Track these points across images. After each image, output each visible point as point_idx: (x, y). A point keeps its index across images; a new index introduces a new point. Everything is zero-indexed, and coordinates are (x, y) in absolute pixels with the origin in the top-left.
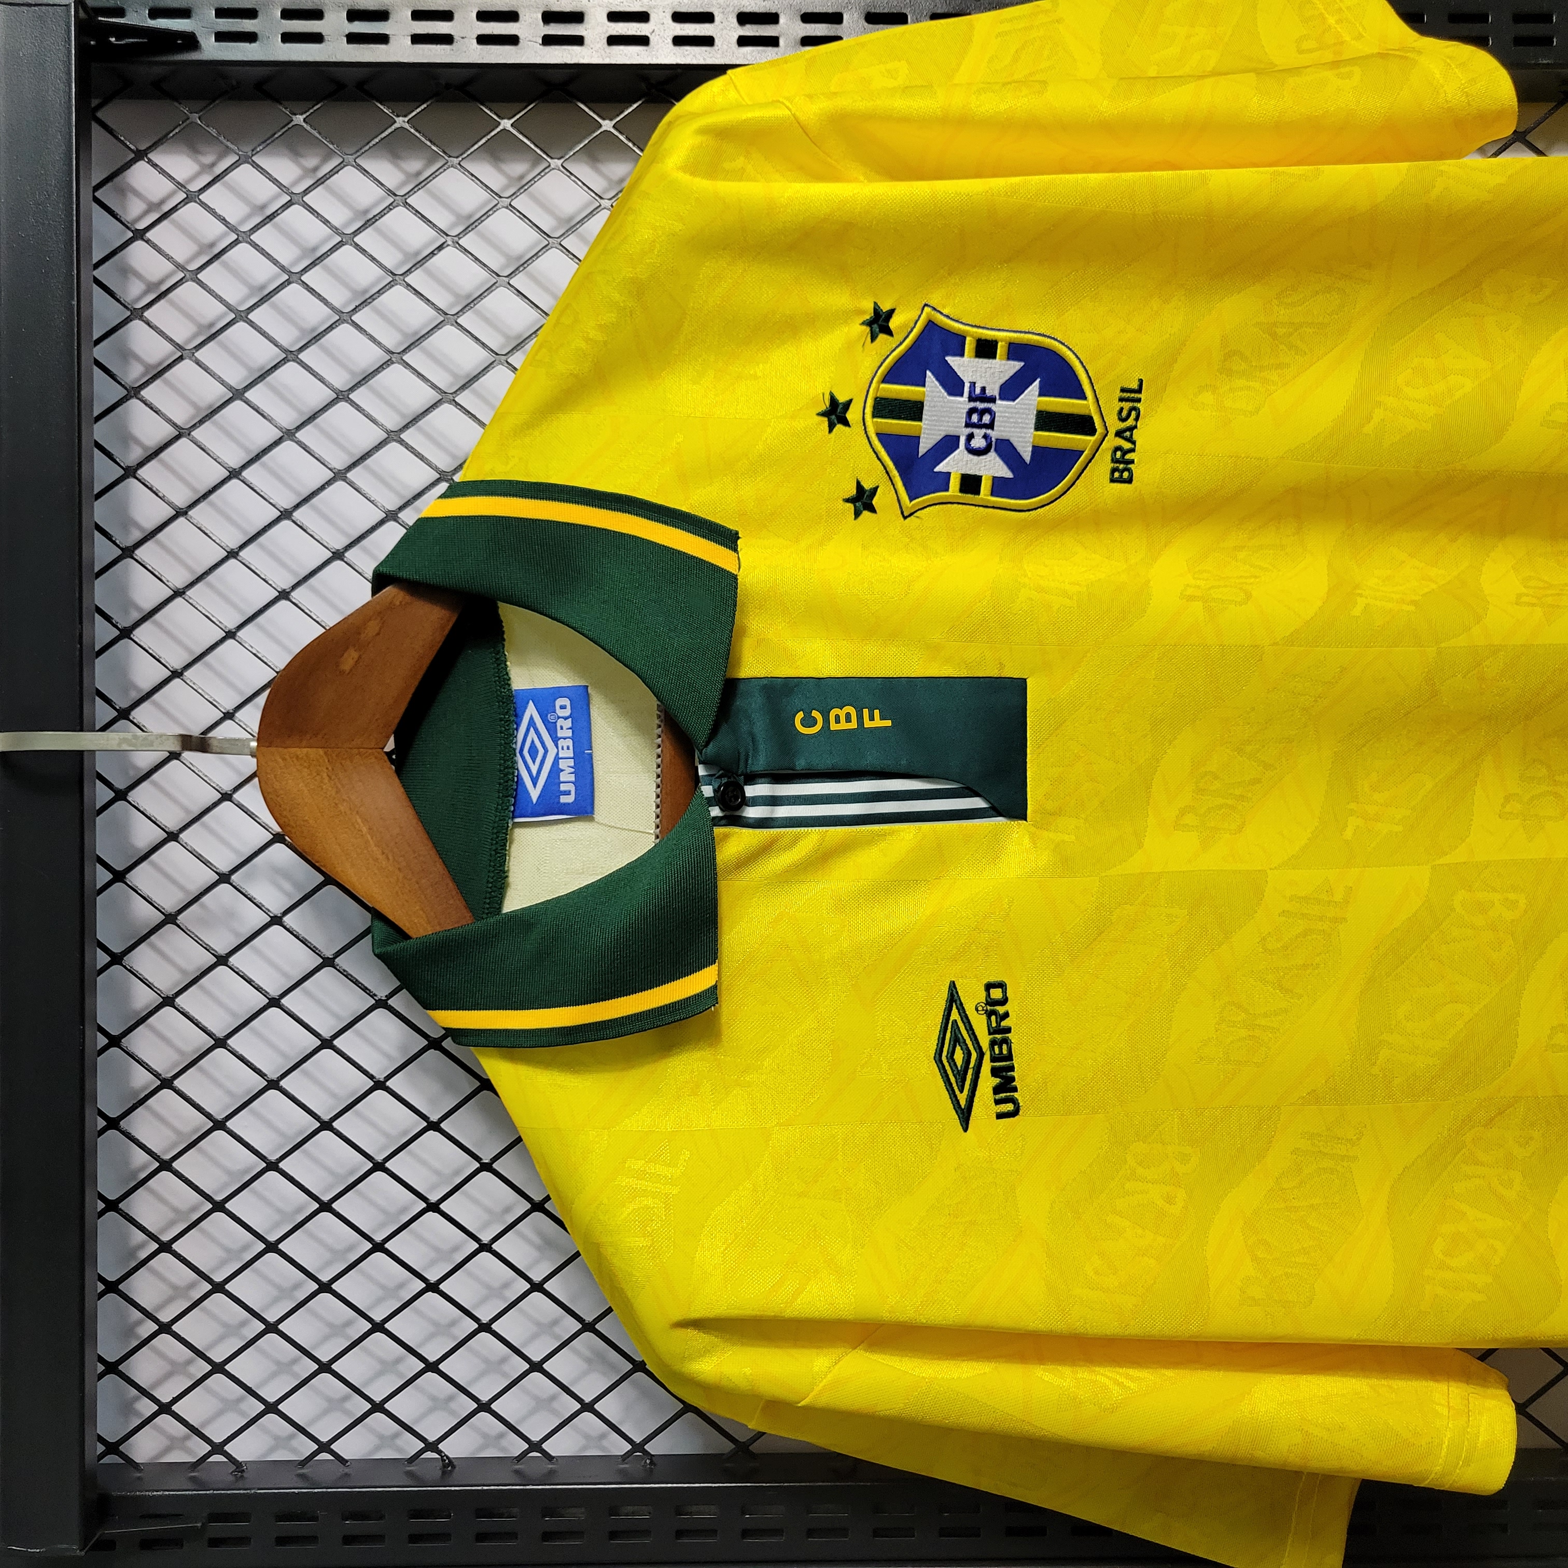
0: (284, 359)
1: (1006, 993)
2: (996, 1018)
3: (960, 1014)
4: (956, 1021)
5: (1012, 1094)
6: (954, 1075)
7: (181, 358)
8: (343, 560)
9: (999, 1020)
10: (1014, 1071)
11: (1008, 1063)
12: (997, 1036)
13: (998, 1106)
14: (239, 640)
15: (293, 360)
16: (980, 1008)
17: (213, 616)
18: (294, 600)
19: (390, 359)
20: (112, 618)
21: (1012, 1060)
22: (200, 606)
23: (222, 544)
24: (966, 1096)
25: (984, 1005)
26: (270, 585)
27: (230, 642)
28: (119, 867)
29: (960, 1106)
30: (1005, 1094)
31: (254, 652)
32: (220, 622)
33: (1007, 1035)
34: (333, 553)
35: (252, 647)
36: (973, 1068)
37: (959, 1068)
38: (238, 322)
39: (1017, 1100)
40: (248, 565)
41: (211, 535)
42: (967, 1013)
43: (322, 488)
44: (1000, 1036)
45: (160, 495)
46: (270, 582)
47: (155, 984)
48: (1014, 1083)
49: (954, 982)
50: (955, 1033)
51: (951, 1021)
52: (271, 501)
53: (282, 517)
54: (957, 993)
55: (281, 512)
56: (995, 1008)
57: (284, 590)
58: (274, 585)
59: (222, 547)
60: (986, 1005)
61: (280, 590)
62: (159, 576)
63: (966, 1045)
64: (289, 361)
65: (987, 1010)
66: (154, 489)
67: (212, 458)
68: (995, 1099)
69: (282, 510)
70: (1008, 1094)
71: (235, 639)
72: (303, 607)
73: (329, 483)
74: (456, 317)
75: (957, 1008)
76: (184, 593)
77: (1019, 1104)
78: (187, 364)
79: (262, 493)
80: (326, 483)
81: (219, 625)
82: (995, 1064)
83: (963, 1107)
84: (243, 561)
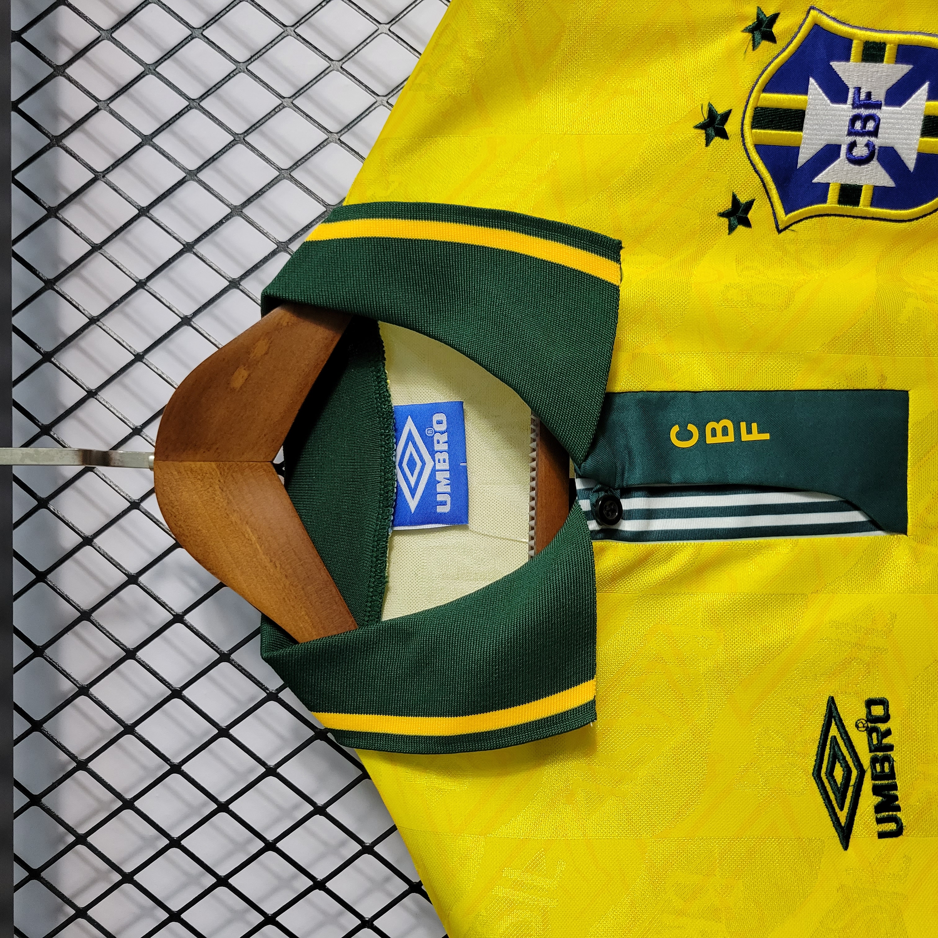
0: (187, 107)
1: (888, 710)
2: (878, 735)
3: (839, 730)
4: (835, 737)
5: (894, 813)
6: (834, 793)
7: (96, 110)
8: (238, 288)
9: (880, 738)
10: (897, 790)
11: (890, 781)
12: (878, 753)
13: (880, 825)
14: (146, 363)
15: (196, 108)
16: (860, 725)
17: (123, 341)
18: (194, 326)
19: (282, 103)
20: (36, 344)
21: (895, 779)
22: (112, 331)
23: (132, 276)
24: (846, 814)
25: (864, 722)
26: (173, 312)
27: (139, 364)
28: (41, 568)
29: (840, 824)
30: (887, 813)
31: (160, 373)
32: (130, 347)
33: (889, 753)
34: (230, 281)
35: (157, 369)
36: (854, 786)
37: (839, 786)
38: (147, 74)
39: (900, 820)
40: (154, 294)
41: (122, 267)
42: (847, 729)
43: (220, 223)
44: (882, 753)
45: (78, 232)
46: (174, 309)
47: (71, 674)
48: (897, 803)
49: (832, 698)
50: (834, 749)
51: (829, 737)
52: (175, 235)
53: (184, 250)
54: (836, 709)
55: (183, 244)
56: (876, 725)
57: (186, 316)
58: (177, 312)
59: (131, 278)
60: (867, 721)
61: (182, 316)
62: (77, 305)
63: (846, 762)
64: (191, 108)
65: (868, 727)
66: (72, 227)
67: (123, 197)
68: (877, 818)
69: (184, 243)
70: (891, 813)
71: (142, 362)
72: (202, 332)
73: (227, 218)
74: (341, 63)
75: (836, 724)
76: (98, 320)
77: (902, 824)
78: (103, 114)
79: (166, 229)
80: (224, 218)
81: (129, 348)
82: (877, 782)
83: (843, 824)
84: (150, 291)
